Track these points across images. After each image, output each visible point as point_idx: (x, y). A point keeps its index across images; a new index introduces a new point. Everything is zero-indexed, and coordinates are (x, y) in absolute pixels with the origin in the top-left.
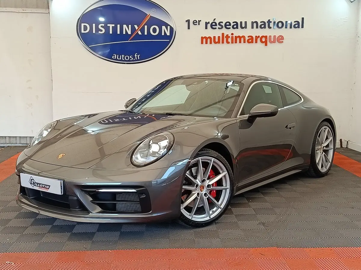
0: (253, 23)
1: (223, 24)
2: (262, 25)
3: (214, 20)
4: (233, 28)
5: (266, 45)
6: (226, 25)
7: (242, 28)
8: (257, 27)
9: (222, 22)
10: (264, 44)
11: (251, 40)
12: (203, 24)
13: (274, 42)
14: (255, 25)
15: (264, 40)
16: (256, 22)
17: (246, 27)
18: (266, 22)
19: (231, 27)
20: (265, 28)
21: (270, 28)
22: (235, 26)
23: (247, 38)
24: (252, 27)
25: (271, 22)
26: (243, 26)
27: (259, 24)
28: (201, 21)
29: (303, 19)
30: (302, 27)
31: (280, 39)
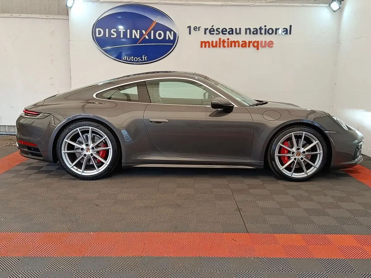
0: (246, 29)
2: (255, 31)
3: (213, 26)
4: (229, 33)
5: (258, 49)
6: (222, 31)
7: (237, 33)
8: (250, 33)
9: (219, 29)
10: (256, 48)
11: (244, 45)
12: (202, 30)
13: (265, 46)
14: (248, 31)
15: (256, 44)
16: (250, 29)
17: (240, 33)
18: (258, 29)
19: (227, 33)
20: (257, 33)
21: (261, 34)
22: (231, 32)
23: (241, 43)
24: (246, 33)
25: (262, 29)
26: (238, 32)
27: (252, 30)
28: (200, 27)
29: (291, 26)
30: (290, 33)
31: (270, 44)
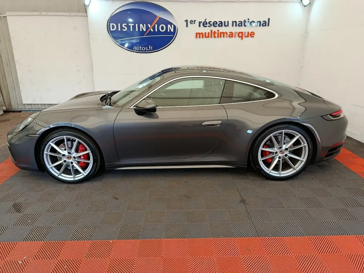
0: (233, 22)
1: (212, 23)
2: (239, 24)
3: (206, 20)
5: (242, 39)
6: (214, 24)
7: (225, 26)
8: (236, 26)
9: (211, 22)
10: (240, 38)
11: (231, 35)
12: (197, 23)
13: (248, 36)
14: (234, 23)
15: (240, 35)
16: (236, 22)
17: (228, 25)
18: (243, 22)
19: (217, 25)
20: (242, 26)
21: (245, 26)
22: (220, 25)
23: (229, 34)
24: (233, 26)
25: (246, 22)
26: (226, 24)
27: (238, 23)
28: (196, 20)
29: (269, 19)
30: (268, 25)
31: (252, 35)
